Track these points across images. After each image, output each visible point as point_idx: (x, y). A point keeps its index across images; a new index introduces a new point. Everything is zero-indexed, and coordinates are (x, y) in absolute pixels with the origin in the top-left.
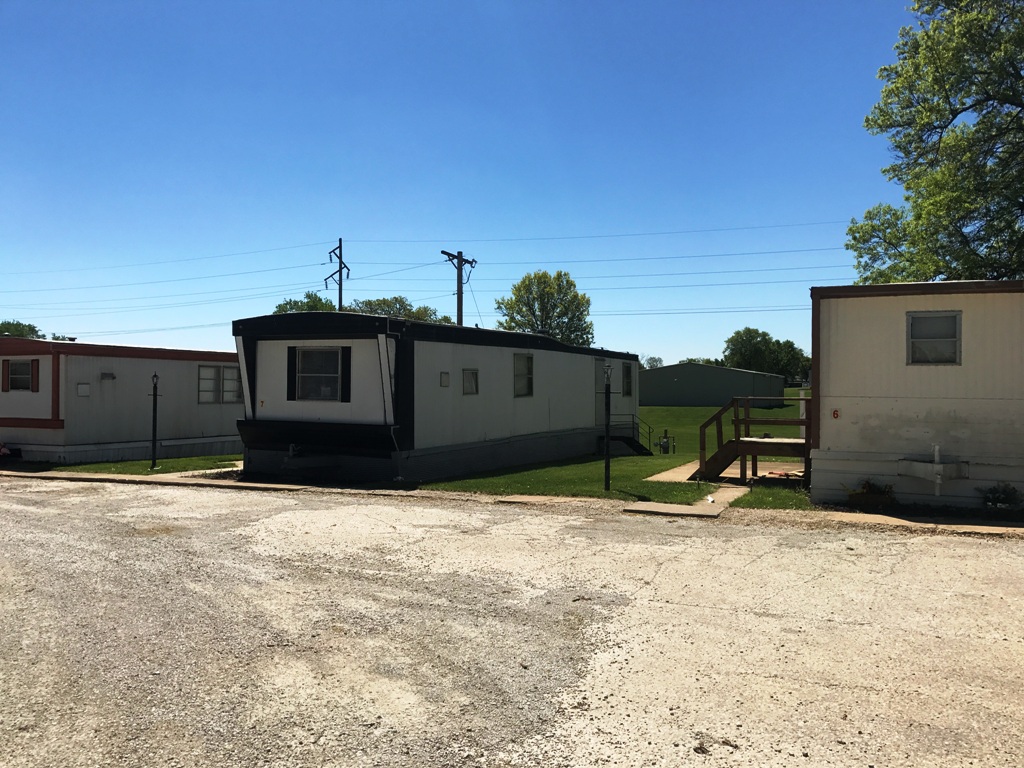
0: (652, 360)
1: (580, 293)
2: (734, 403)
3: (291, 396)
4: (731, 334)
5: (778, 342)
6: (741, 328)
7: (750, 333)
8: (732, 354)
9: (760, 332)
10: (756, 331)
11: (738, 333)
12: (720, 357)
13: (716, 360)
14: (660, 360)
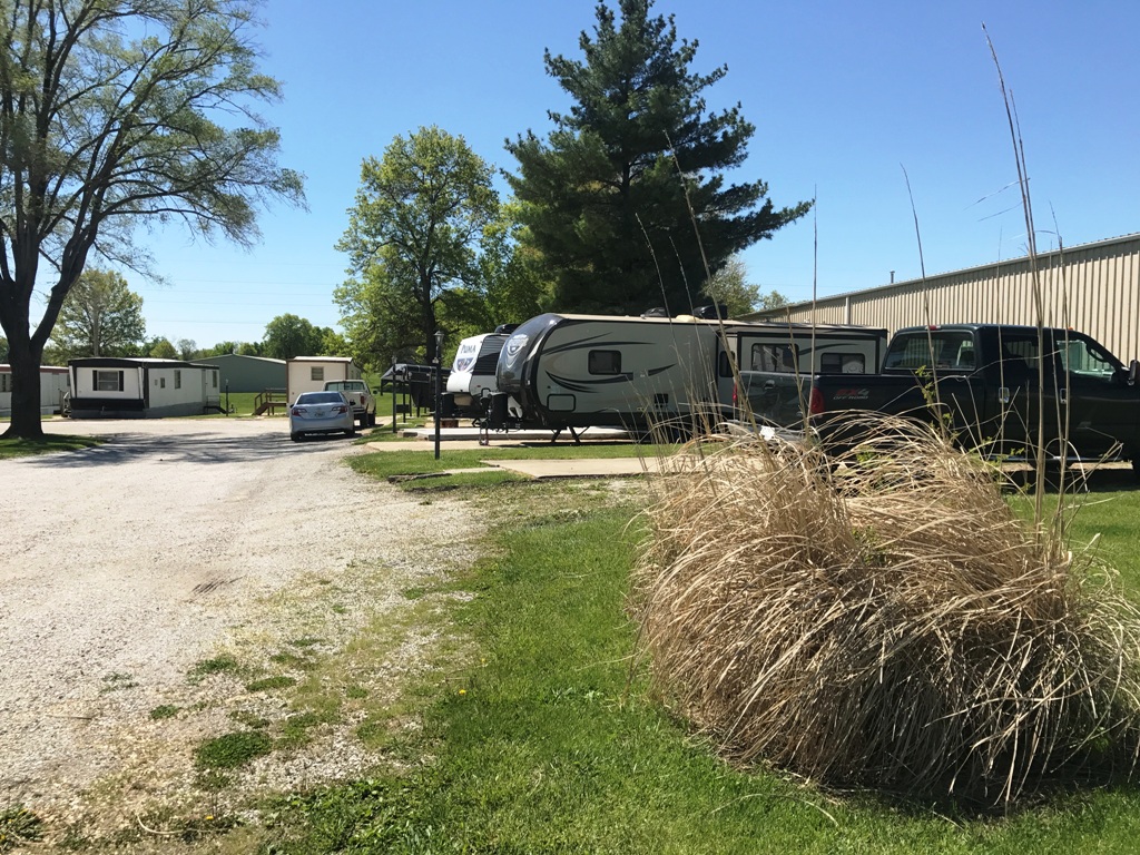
0: (184, 342)
1: (132, 292)
2: (265, 391)
3: (95, 389)
4: (271, 320)
5: (318, 329)
6: (282, 315)
7: (291, 320)
8: (271, 340)
9: (300, 318)
10: (296, 318)
11: (278, 319)
12: (260, 341)
13: (256, 344)
14: (193, 343)
